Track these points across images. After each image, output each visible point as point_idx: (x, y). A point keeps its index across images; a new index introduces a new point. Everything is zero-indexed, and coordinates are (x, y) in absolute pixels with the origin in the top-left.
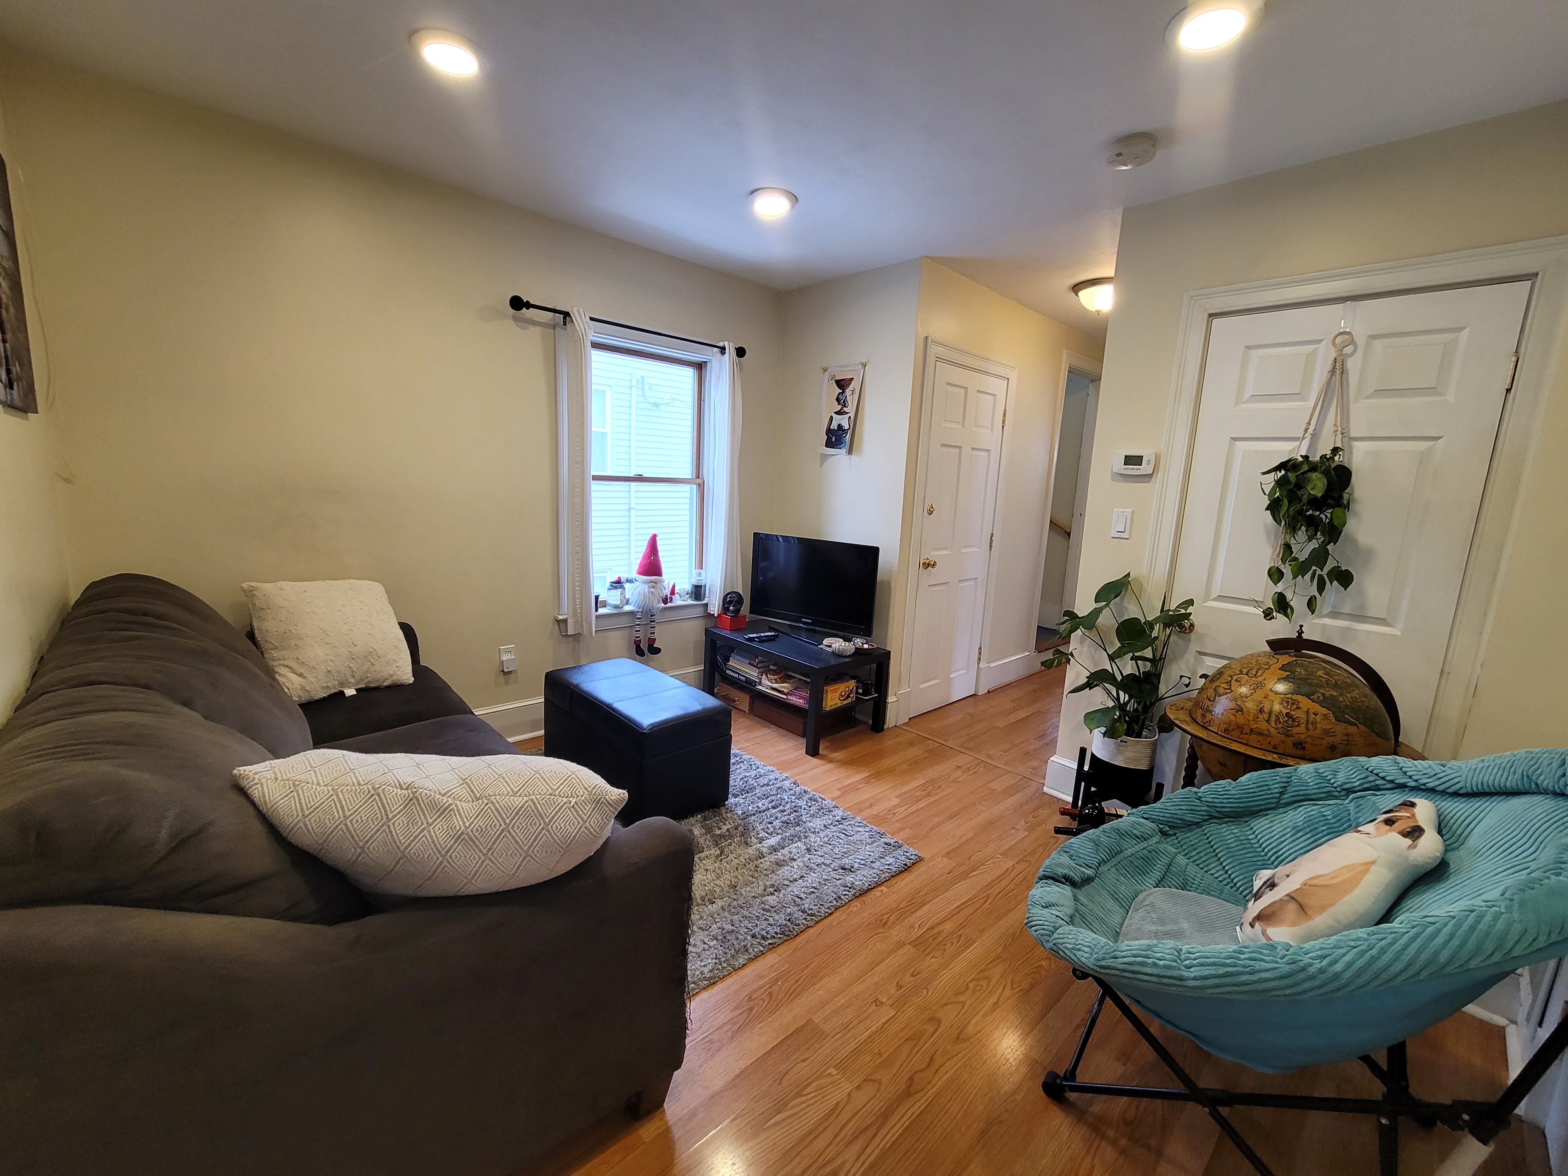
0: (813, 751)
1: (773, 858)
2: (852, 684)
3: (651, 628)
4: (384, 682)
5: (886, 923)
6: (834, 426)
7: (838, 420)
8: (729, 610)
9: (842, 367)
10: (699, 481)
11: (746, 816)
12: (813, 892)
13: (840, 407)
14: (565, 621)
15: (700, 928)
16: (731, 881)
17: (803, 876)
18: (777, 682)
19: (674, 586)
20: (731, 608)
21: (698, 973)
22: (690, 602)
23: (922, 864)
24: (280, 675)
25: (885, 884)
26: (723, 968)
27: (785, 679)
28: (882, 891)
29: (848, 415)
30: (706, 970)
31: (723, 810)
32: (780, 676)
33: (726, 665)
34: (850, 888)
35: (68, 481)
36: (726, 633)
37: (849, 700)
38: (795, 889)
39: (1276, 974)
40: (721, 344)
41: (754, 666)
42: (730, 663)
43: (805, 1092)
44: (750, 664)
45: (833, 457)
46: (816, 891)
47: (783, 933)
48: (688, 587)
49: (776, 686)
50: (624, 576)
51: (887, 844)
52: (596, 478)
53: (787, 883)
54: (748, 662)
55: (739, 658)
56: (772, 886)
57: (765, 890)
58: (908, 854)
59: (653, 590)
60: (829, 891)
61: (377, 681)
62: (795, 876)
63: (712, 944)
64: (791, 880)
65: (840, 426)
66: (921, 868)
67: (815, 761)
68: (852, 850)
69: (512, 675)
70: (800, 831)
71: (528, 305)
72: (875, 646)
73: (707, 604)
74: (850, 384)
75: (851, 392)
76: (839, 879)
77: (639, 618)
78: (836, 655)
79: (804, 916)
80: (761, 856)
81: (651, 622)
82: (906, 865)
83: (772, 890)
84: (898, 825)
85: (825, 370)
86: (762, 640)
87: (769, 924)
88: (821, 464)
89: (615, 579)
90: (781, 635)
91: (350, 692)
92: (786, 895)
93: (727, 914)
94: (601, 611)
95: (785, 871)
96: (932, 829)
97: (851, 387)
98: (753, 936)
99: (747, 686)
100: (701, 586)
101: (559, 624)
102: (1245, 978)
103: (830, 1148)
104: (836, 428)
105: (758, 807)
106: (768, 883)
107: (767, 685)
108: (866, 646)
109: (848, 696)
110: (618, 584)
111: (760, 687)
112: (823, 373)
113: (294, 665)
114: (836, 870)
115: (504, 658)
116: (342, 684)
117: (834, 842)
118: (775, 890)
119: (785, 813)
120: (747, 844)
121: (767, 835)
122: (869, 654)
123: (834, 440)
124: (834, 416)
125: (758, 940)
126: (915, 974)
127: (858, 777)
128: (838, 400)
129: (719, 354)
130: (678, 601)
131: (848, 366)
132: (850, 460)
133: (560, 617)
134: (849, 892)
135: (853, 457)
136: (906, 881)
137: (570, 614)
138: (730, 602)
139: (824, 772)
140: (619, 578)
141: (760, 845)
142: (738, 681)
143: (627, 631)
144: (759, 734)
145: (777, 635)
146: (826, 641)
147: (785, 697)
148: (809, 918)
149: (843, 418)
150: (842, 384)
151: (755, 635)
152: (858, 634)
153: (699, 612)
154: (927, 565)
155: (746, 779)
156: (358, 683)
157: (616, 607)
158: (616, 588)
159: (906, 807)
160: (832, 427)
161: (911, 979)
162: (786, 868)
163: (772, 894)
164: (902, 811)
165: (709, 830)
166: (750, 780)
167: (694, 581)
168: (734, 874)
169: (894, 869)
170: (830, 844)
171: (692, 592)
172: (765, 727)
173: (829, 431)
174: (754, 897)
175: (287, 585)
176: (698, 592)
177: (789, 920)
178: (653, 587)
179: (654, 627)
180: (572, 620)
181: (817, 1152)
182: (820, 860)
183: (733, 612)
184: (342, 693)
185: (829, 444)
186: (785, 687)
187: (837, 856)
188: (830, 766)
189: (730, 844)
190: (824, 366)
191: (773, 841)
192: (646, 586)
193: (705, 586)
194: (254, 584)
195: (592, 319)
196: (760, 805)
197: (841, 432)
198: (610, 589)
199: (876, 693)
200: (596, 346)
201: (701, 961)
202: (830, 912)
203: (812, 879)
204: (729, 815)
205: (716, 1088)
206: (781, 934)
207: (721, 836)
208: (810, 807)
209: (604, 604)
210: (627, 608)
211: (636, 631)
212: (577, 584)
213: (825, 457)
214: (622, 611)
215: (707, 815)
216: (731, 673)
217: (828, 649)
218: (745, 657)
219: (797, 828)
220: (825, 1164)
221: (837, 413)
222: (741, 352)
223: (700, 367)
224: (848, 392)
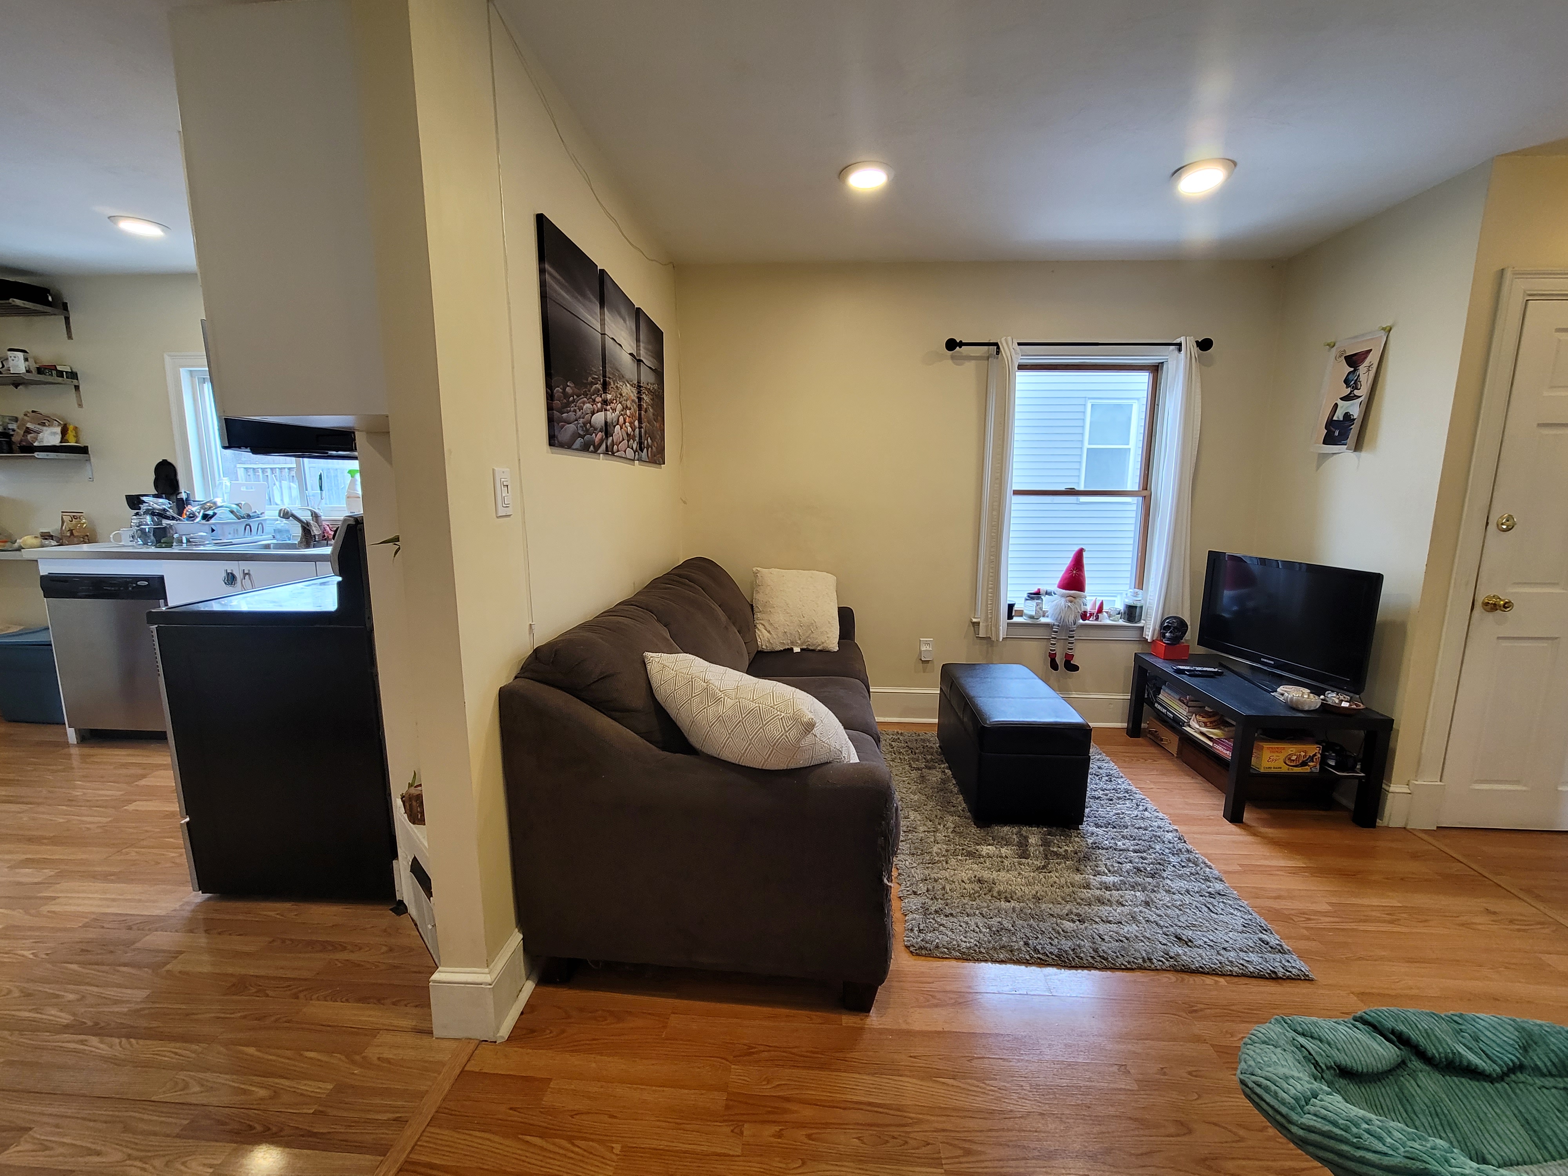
0: (1234, 816)
1: (1098, 892)
2: (1314, 750)
3: (1069, 643)
4: (817, 647)
5: (1196, 1011)
6: (1339, 416)
7: (1344, 407)
8: (1164, 637)
9: (1356, 337)
10: (1145, 493)
11: (1096, 846)
12: (1122, 941)
13: (1349, 390)
14: (979, 623)
15: (981, 914)
16: (1037, 893)
17: (1121, 923)
18: (1206, 726)
19: (1102, 604)
20: (1167, 634)
21: (955, 943)
22: (1121, 622)
23: (1307, 984)
24: (759, 630)
25: (1228, 978)
26: (981, 952)
27: (1215, 725)
28: (1216, 982)
29: (1360, 400)
30: (964, 945)
31: (1074, 833)
32: (1210, 720)
33: (1156, 697)
34: (1171, 958)
35: (685, 502)
36: (1160, 663)
37: (1306, 769)
38: (1102, 928)
39: (1386, 1161)
40: (1178, 341)
41: (1184, 703)
42: (1160, 696)
43: (987, 1082)
44: (1180, 700)
45: (1335, 456)
46: (1126, 941)
47: (1058, 956)
48: (1120, 606)
49: (1204, 730)
50: (1043, 588)
51: (1263, 942)
52: (1016, 493)
53: (1097, 920)
54: (1177, 697)
55: (1170, 692)
56: (1078, 915)
57: (1067, 915)
58: (1287, 964)
59: (1069, 604)
60: (1142, 948)
61: (814, 645)
62: (1111, 919)
63: (984, 930)
64: (1104, 919)
65: (1347, 416)
66: (1302, 989)
67: (1232, 827)
68: (1207, 927)
69: (929, 665)
70: (1149, 883)
71: (961, 344)
72: (1362, 706)
73: (1143, 627)
74: (1365, 358)
75: (1366, 369)
76: (1164, 944)
77: (1056, 632)
78: (1292, 706)
79: (1093, 954)
80: (1088, 886)
81: (1069, 637)
82: (1275, 973)
83: (1076, 918)
84: (1305, 932)
85: (1332, 346)
86: (1193, 674)
87: (1050, 943)
88: (1318, 467)
89: (1035, 590)
90: (1226, 672)
91: (797, 650)
92: (1089, 929)
93: (1014, 915)
94: (1016, 619)
95: (1104, 910)
96: (1360, 959)
97: (1366, 363)
98: (1026, 944)
99: (1175, 725)
100: (1136, 607)
101: (974, 627)
102: (1345, 1148)
103: (979, 1134)
104: (1341, 419)
105: (1116, 844)
106: (1075, 911)
107: (1196, 728)
108: (1345, 704)
109: (1304, 764)
110: (1036, 595)
111: (1188, 729)
112: (1329, 350)
113: (766, 624)
114: (1167, 935)
115: (923, 648)
116: (792, 643)
117: (1188, 910)
118: (1079, 920)
119: (1145, 861)
120: (1078, 870)
121: (1107, 871)
122: (1350, 716)
123: (1337, 434)
124: (1340, 403)
125: (1028, 949)
126: (1194, 1073)
127: (1282, 863)
128: (1347, 382)
129: (1176, 352)
130: (1105, 620)
131: (1363, 335)
132: (1359, 458)
133: (974, 620)
134: (1168, 960)
135: (1364, 455)
136: (1262, 989)
137: (982, 619)
138: (1166, 628)
139: (1234, 842)
140: (1039, 589)
141: (1092, 877)
142: (1166, 718)
143: (1044, 643)
144: (1176, 780)
145: (1222, 673)
146: (1280, 689)
147: (1211, 744)
148: (1098, 959)
149: (1352, 405)
150: (1354, 361)
151: (1188, 668)
152: (1338, 688)
153: (1133, 635)
154: (1492, 607)
155: (1121, 816)
156: (802, 644)
157: (1032, 617)
158: (1032, 599)
159: (1337, 920)
160: (1335, 418)
161: (1185, 1075)
162: (1107, 908)
163: (1074, 922)
164: (1325, 922)
165: (1046, 844)
166: (1127, 818)
167: (1130, 602)
168: (1045, 889)
169: (1252, 969)
170: (1180, 910)
171: (1125, 613)
172: (1189, 776)
173: (1331, 424)
174: (1051, 915)
175: (774, 571)
176: (1132, 613)
177: (1073, 950)
178: (1071, 602)
179: (1072, 643)
180: (984, 624)
181: (964, 1127)
182: (1154, 918)
183: (1169, 639)
184: (792, 649)
185: (1329, 440)
186: (1215, 733)
187: (1180, 924)
188: (1250, 839)
189: (1059, 864)
190: (1331, 340)
191: (1110, 879)
192: (1063, 600)
193: (1141, 607)
194: (759, 569)
195: (1019, 344)
196: (1119, 843)
197: (1347, 423)
198: (1027, 600)
199: (1362, 771)
200: (1022, 367)
201: (965, 937)
202: (1129, 966)
203: (1131, 929)
204: (1077, 839)
205: (914, 1028)
206: (1056, 956)
207: (1056, 854)
208: (1183, 867)
209: (1021, 613)
210: (1043, 620)
211: (1052, 644)
212: (990, 590)
213: (1324, 457)
214: (1038, 622)
215: (1053, 831)
216: (1159, 707)
217: (1282, 698)
218: (1176, 692)
219: (1150, 880)
220: (964, 1140)
221: (1345, 399)
222: (1205, 345)
223: (1156, 369)
224: (1362, 369)
